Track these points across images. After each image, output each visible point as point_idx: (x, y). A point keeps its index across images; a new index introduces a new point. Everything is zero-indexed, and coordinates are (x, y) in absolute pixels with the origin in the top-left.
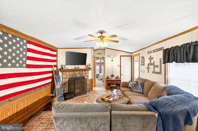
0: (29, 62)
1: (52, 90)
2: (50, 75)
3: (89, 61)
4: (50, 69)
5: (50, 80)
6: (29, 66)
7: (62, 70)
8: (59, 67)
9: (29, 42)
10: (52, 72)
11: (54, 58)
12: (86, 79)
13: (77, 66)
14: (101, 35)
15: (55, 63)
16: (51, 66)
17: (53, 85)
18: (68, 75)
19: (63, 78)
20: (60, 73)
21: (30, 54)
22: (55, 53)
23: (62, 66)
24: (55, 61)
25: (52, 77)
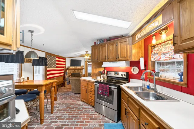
0: (57, 66)
1: (64, 78)
2: (63, 71)
3: (83, 64)
4: (63, 69)
5: (63, 74)
6: (57, 67)
7: (68, 69)
8: (67, 68)
9: (57, 58)
10: (64, 70)
11: (64, 63)
12: (81, 74)
13: (76, 67)
14: (86, 53)
15: (64, 66)
16: (63, 67)
17: (64, 76)
18: (71, 72)
19: (69, 73)
20: (67, 71)
21: (57, 62)
22: (65, 60)
23: (68, 67)
24: (65, 64)
25: (64, 72)
